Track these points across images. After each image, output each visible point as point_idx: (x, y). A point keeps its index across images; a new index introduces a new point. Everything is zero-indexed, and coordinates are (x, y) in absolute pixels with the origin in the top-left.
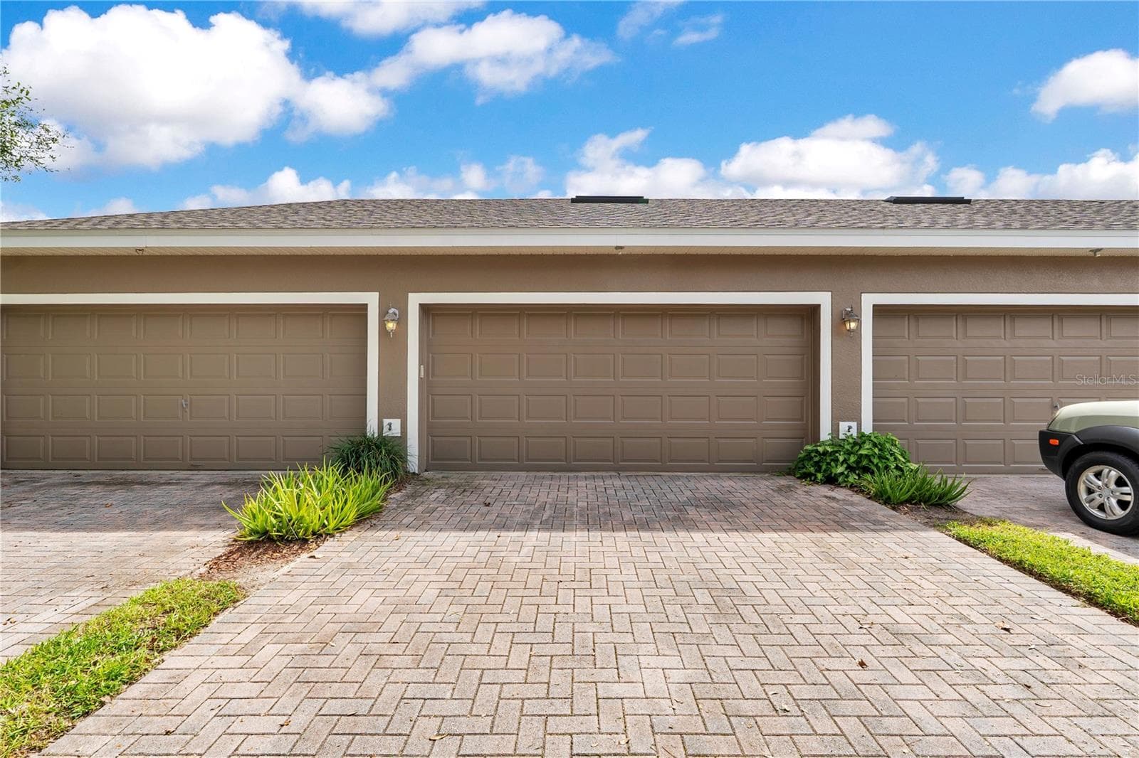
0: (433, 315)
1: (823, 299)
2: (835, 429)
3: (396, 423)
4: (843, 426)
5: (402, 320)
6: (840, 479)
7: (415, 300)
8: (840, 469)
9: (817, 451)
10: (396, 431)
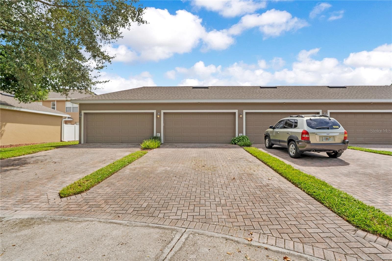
0: (166, 114)
1: (236, 111)
2: (238, 135)
3: (159, 134)
4: (240, 134)
5: (160, 115)
6: (237, 143)
7: (163, 112)
8: (236, 142)
9: (234, 139)
10: (159, 136)
